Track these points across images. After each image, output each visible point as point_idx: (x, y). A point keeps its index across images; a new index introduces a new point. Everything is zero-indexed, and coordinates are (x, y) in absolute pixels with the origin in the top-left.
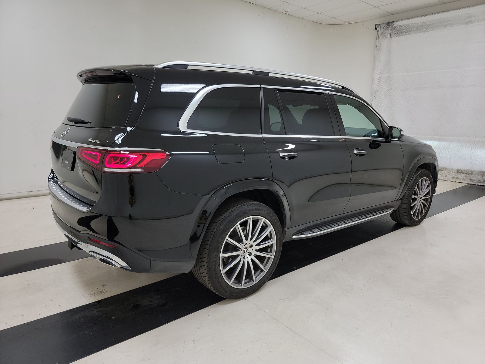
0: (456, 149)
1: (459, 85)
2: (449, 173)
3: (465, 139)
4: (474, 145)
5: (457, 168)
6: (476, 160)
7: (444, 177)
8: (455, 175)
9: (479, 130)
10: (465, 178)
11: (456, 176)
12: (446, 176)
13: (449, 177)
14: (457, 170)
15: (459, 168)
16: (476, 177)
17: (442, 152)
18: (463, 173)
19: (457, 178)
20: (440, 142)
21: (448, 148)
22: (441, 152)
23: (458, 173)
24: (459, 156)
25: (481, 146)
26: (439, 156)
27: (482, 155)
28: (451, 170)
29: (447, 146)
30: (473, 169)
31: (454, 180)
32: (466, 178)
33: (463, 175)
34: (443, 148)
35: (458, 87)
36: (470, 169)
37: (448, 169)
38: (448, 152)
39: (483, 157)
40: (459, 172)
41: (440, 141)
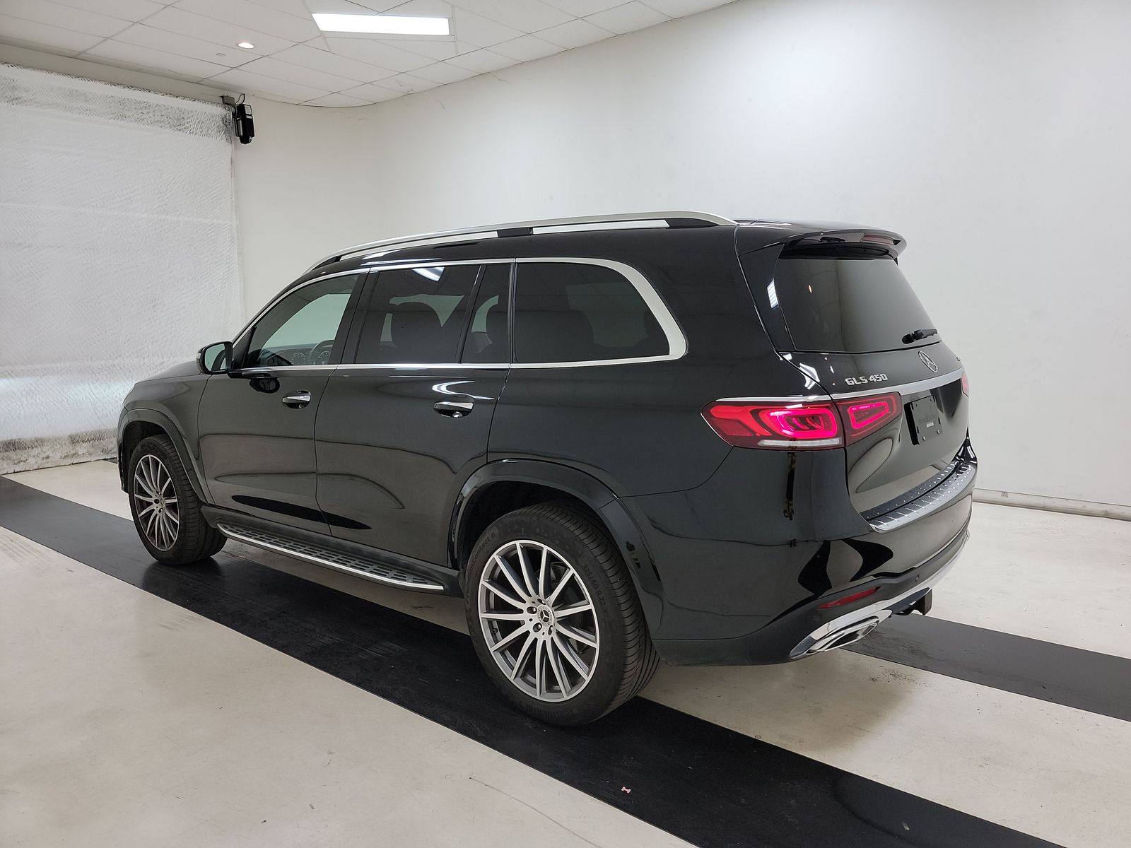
0: (57, 392)
1: (25, 242)
2: (53, 449)
3: (70, 367)
4: (93, 376)
5: (68, 434)
6: (106, 408)
7: (45, 460)
8: (68, 449)
9: (95, 343)
10: (91, 450)
11: (72, 452)
12: (48, 457)
13: (56, 457)
14: (70, 437)
15: (73, 432)
16: (112, 443)
17: (26, 403)
18: (83, 441)
19: (74, 455)
20: (12, 380)
21: (36, 392)
22: (22, 405)
23: (73, 443)
24: (67, 406)
25: (109, 376)
26: (20, 413)
27: (115, 396)
28: (56, 440)
29: (32, 388)
30: (103, 428)
31: (69, 461)
32: (93, 449)
33: (84, 445)
34: (24, 393)
35: (26, 247)
36: (98, 428)
37: (49, 440)
38: (38, 401)
39: (116, 399)
40: (74, 440)
41: (12, 377)
